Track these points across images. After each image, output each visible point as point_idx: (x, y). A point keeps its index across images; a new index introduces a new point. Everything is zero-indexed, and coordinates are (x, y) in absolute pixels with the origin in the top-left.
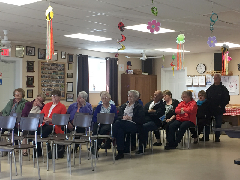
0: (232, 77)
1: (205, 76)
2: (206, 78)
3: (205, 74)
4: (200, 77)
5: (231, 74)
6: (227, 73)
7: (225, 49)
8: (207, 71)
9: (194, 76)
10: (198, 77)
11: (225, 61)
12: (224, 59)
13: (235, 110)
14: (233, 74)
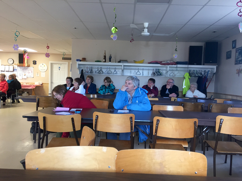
0: (29, 67)
1: (13, 66)
2: (13, 67)
3: (13, 64)
4: (10, 66)
5: (29, 66)
6: (26, 65)
7: (25, 52)
8: (14, 63)
9: (6, 65)
10: (8, 66)
11: (25, 58)
12: (25, 57)
13: (31, 86)
14: (30, 66)
